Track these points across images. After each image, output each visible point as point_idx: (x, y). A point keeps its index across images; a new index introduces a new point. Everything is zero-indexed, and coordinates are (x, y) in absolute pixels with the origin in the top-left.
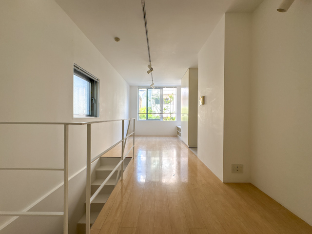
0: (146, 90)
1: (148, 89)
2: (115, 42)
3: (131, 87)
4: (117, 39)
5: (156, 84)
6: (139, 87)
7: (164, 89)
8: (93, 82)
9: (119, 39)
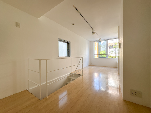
0: (98, 42)
1: (99, 42)
2: (73, 25)
3: (90, 42)
4: (73, 24)
5: (102, 39)
6: (94, 41)
7: (109, 40)
8: (68, 43)
9: (74, 24)
